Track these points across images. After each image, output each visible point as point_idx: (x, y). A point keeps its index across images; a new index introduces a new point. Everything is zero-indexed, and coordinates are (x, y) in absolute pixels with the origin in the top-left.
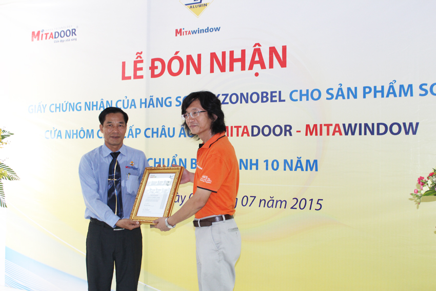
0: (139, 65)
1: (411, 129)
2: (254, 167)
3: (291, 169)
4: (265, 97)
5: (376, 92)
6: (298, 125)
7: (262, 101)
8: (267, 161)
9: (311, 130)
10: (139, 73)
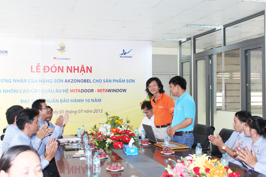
0: (38, 68)
1: (125, 91)
2: (82, 101)
3: (93, 102)
4: (85, 81)
5: (116, 81)
6: (95, 89)
7: (84, 82)
8: (86, 100)
9: (99, 91)
10: (38, 70)
